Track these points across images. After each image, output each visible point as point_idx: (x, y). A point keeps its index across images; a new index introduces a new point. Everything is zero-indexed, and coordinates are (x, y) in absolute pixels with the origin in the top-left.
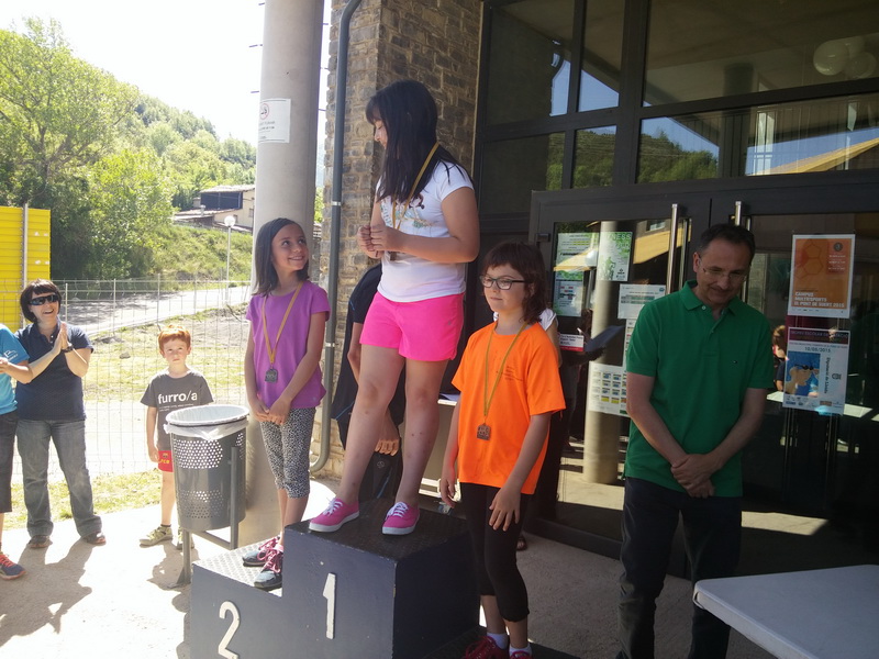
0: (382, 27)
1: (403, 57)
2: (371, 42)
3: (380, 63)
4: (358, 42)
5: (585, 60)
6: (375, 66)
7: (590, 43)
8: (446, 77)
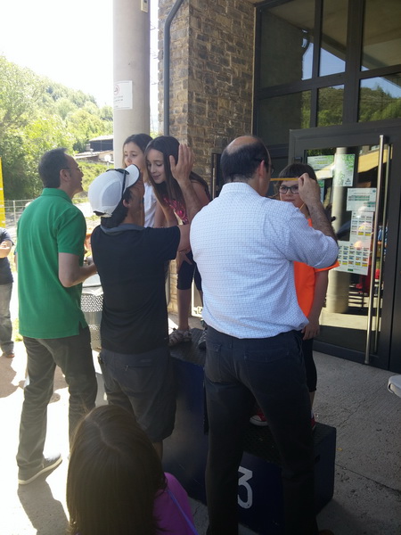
0: (190, 29)
1: (205, 48)
2: (184, 39)
3: (190, 53)
4: (176, 40)
5: (323, 41)
6: (187, 55)
7: (325, 30)
8: (233, 58)
